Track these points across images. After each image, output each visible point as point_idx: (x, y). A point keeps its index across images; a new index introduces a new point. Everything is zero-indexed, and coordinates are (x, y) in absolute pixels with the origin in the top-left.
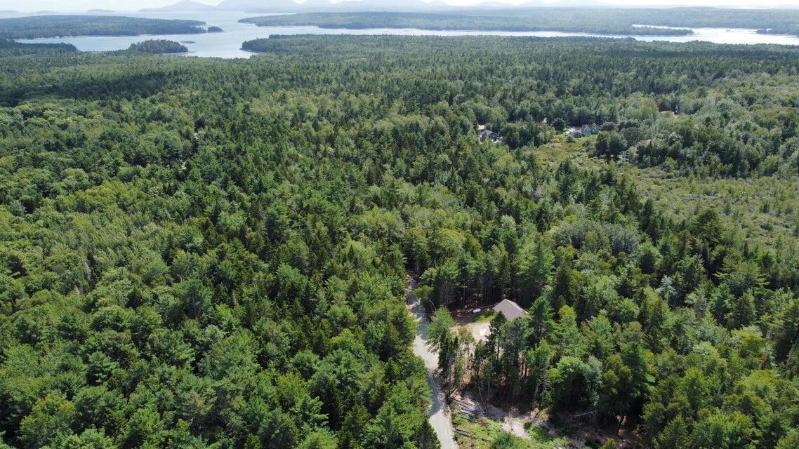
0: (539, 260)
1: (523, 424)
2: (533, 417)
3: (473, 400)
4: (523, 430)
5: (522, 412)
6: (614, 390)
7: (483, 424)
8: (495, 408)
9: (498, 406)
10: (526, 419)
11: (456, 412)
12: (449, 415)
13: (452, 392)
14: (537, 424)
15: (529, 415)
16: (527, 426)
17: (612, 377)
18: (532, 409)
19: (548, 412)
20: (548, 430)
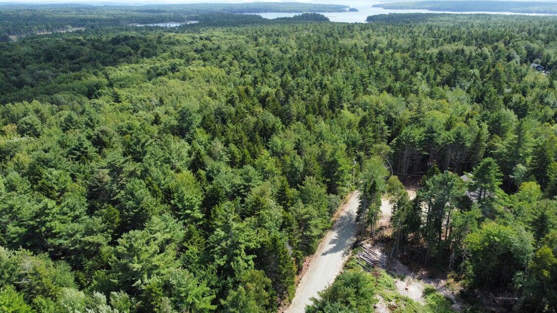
1: (423, 288)
2: (441, 285)
3: (382, 251)
4: (421, 294)
5: (432, 277)
6: (546, 273)
7: (376, 275)
8: (401, 265)
9: (405, 264)
10: (432, 285)
11: (355, 256)
12: (347, 258)
13: (364, 240)
14: (442, 294)
15: (438, 282)
16: (427, 292)
17: (547, 255)
18: (445, 278)
19: (463, 285)
20: (452, 303)
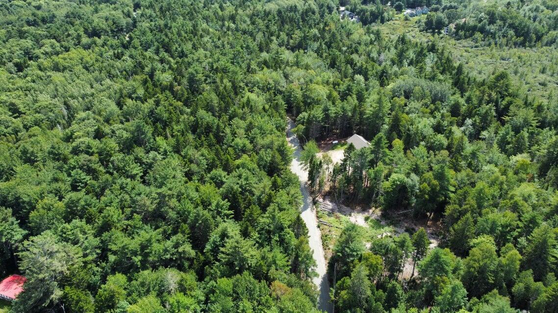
0: (379, 107)
1: (363, 218)
2: (371, 213)
3: (331, 202)
4: (364, 221)
5: (364, 210)
6: (427, 196)
7: (337, 217)
8: (346, 207)
9: (348, 206)
10: (366, 214)
11: (319, 209)
12: (315, 212)
13: (317, 197)
14: (373, 218)
15: (368, 212)
16: (367, 219)
17: (426, 187)
18: (370, 208)
19: (381, 210)
20: (380, 222)
